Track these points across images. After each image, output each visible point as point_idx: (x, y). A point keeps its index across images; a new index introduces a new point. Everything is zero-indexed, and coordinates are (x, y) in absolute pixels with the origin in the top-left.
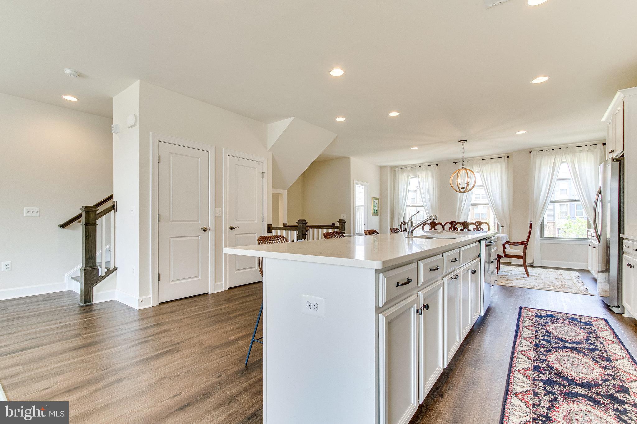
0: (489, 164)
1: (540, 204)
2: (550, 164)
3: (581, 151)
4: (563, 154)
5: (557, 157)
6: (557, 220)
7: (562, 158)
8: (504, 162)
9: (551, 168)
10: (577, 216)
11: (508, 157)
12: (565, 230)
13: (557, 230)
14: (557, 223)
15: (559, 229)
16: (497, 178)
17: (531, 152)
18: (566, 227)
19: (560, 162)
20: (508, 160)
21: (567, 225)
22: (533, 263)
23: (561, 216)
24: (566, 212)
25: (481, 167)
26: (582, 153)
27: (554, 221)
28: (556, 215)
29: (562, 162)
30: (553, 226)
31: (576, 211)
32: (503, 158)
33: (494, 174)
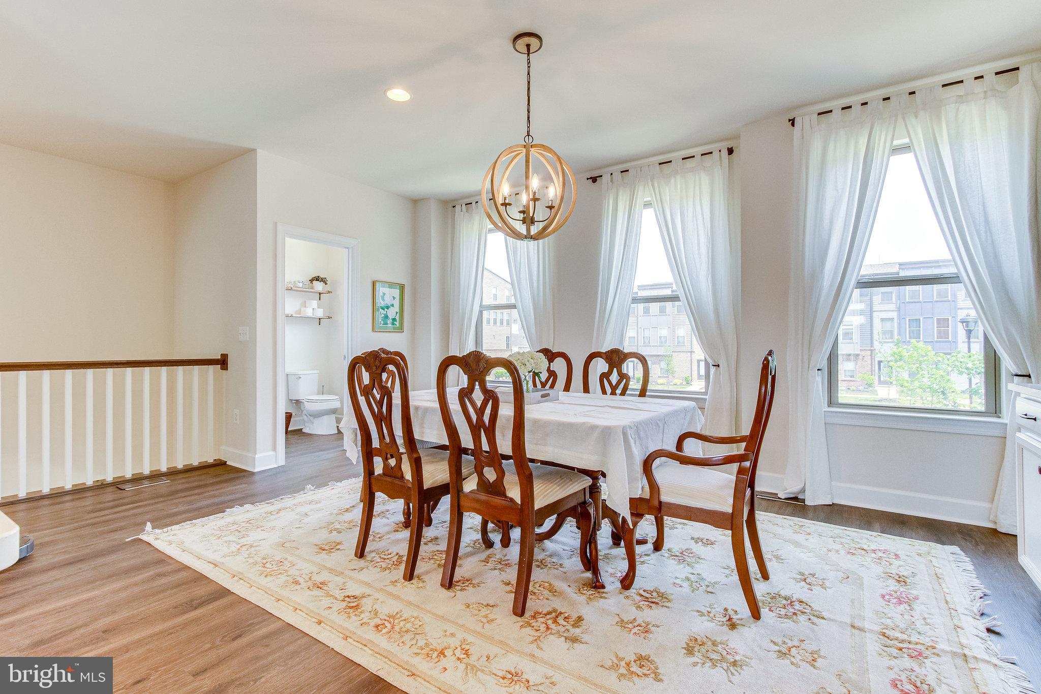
0: (678, 177)
1: (825, 291)
2: (856, 154)
3: (961, 99)
4: (896, 116)
5: (877, 128)
6: (876, 345)
7: (895, 128)
8: (718, 166)
9: (858, 166)
10: (910, 338)
11: (731, 151)
12: (891, 364)
13: (877, 363)
14: (877, 351)
15: (880, 362)
16: (700, 217)
17: (793, 122)
18: (892, 358)
19: (888, 145)
20: (730, 162)
21: (896, 356)
22: (803, 491)
23: (882, 339)
24: (892, 332)
25: (656, 185)
26: (963, 107)
27: (872, 348)
28: (876, 336)
29: (896, 150)
30: (870, 357)
31: (908, 329)
32: (716, 155)
33: (691, 203)
